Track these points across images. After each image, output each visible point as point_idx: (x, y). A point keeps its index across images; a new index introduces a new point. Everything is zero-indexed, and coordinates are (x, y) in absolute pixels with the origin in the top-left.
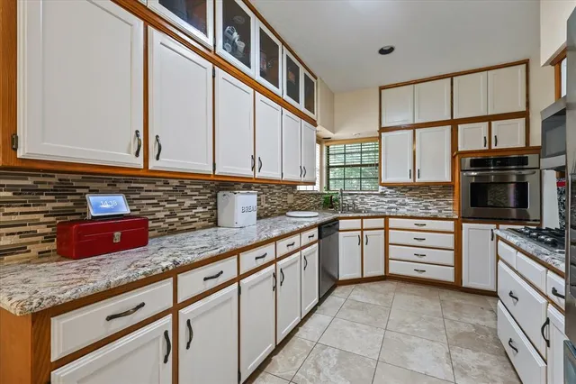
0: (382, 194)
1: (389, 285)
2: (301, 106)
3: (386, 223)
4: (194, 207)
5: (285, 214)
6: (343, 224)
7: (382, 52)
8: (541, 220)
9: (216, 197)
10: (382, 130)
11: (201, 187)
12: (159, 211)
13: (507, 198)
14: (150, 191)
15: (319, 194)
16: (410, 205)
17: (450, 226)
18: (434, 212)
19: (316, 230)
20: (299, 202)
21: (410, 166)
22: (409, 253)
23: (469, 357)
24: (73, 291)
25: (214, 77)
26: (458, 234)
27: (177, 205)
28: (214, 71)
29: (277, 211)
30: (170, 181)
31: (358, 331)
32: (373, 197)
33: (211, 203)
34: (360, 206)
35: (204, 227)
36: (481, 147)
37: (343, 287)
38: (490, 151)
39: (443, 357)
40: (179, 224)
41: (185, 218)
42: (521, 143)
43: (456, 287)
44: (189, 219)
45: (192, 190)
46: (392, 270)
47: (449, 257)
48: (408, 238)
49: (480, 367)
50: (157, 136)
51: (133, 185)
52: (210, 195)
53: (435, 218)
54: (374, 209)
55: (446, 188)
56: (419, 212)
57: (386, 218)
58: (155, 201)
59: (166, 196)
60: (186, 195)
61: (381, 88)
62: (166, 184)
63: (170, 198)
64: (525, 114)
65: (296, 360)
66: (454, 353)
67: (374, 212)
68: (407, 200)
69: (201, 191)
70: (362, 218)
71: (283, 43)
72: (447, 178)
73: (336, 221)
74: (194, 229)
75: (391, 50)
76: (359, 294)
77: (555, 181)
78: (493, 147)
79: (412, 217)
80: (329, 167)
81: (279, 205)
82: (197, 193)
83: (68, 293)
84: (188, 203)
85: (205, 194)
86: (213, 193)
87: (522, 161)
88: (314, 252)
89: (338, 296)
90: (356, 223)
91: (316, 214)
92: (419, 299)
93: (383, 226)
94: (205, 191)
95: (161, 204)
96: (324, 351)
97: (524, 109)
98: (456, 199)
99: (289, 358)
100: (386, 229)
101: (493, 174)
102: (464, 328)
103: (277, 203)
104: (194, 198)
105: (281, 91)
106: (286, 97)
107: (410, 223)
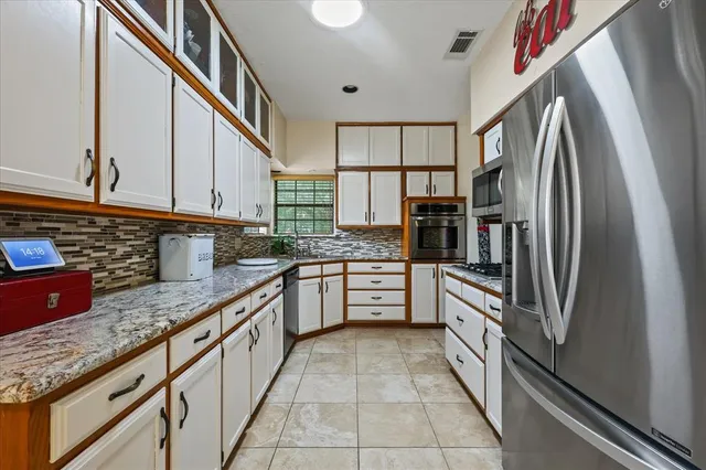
0: (338, 238)
1: (348, 333)
2: (257, 132)
3: (345, 268)
4: (128, 255)
5: (235, 262)
6: (303, 271)
7: (346, 89)
8: (466, 259)
9: (157, 241)
10: (339, 169)
11: (138, 228)
12: (82, 263)
13: (440, 241)
14: (70, 233)
15: (267, 237)
16: (365, 247)
17: (401, 267)
18: (385, 254)
19: (281, 278)
20: (247, 247)
21: (366, 209)
22: (366, 297)
23: (427, 380)
24: (80, 363)
25: (173, 86)
26: (408, 274)
27: (106, 254)
28: (174, 79)
29: (224, 260)
30: (97, 219)
31: (331, 382)
32: (328, 240)
33: (150, 250)
34: (314, 252)
35: (142, 284)
36: (424, 194)
37: (302, 343)
38: (430, 198)
39: (409, 385)
40: (109, 280)
41: (117, 272)
42: (451, 193)
43: (407, 324)
44: (121, 273)
45: (127, 232)
46: (351, 317)
47: (400, 297)
48: (365, 281)
49: (437, 386)
50: (112, 160)
51: (45, 225)
52: (148, 239)
53: (389, 260)
54: (328, 253)
55: (395, 232)
56: (373, 255)
57: (345, 262)
58: (77, 248)
59: (91, 241)
60: (117, 240)
61: (338, 125)
62: (92, 223)
63: (97, 244)
64: (454, 168)
65: (275, 426)
66: (416, 379)
67: (329, 257)
68: (361, 244)
69: (138, 234)
70: (322, 263)
71: (242, 55)
72: (398, 222)
73: (296, 267)
74: (128, 287)
75: (354, 90)
76: (322, 346)
77: (476, 226)
78: (433, 195)
79: (369, 261)
80: (277, 206)
81: (226, 252)
82: (132, 237)
83: (76, 367)
84: (121, 250)
85: (141, 238)
86: (153, 237)
87: (453, 209)
88: (279, 305)
89: (301, 352)
90: (316, 270)
91: (275, 261)
92: (379, 342)
93: (341, 271)
94: (142, 233)
95: (85, 252)
96: (303, 409)
97: (453, 164)
98: (406, 242)
99: (267, 425)
100: (345, 274)
101: (430, 218)
102: (418, 359)
103: (224, 249)
104: (129, 243)
105: (239, 111)
106: (243, 120)
107: (367, 267)
